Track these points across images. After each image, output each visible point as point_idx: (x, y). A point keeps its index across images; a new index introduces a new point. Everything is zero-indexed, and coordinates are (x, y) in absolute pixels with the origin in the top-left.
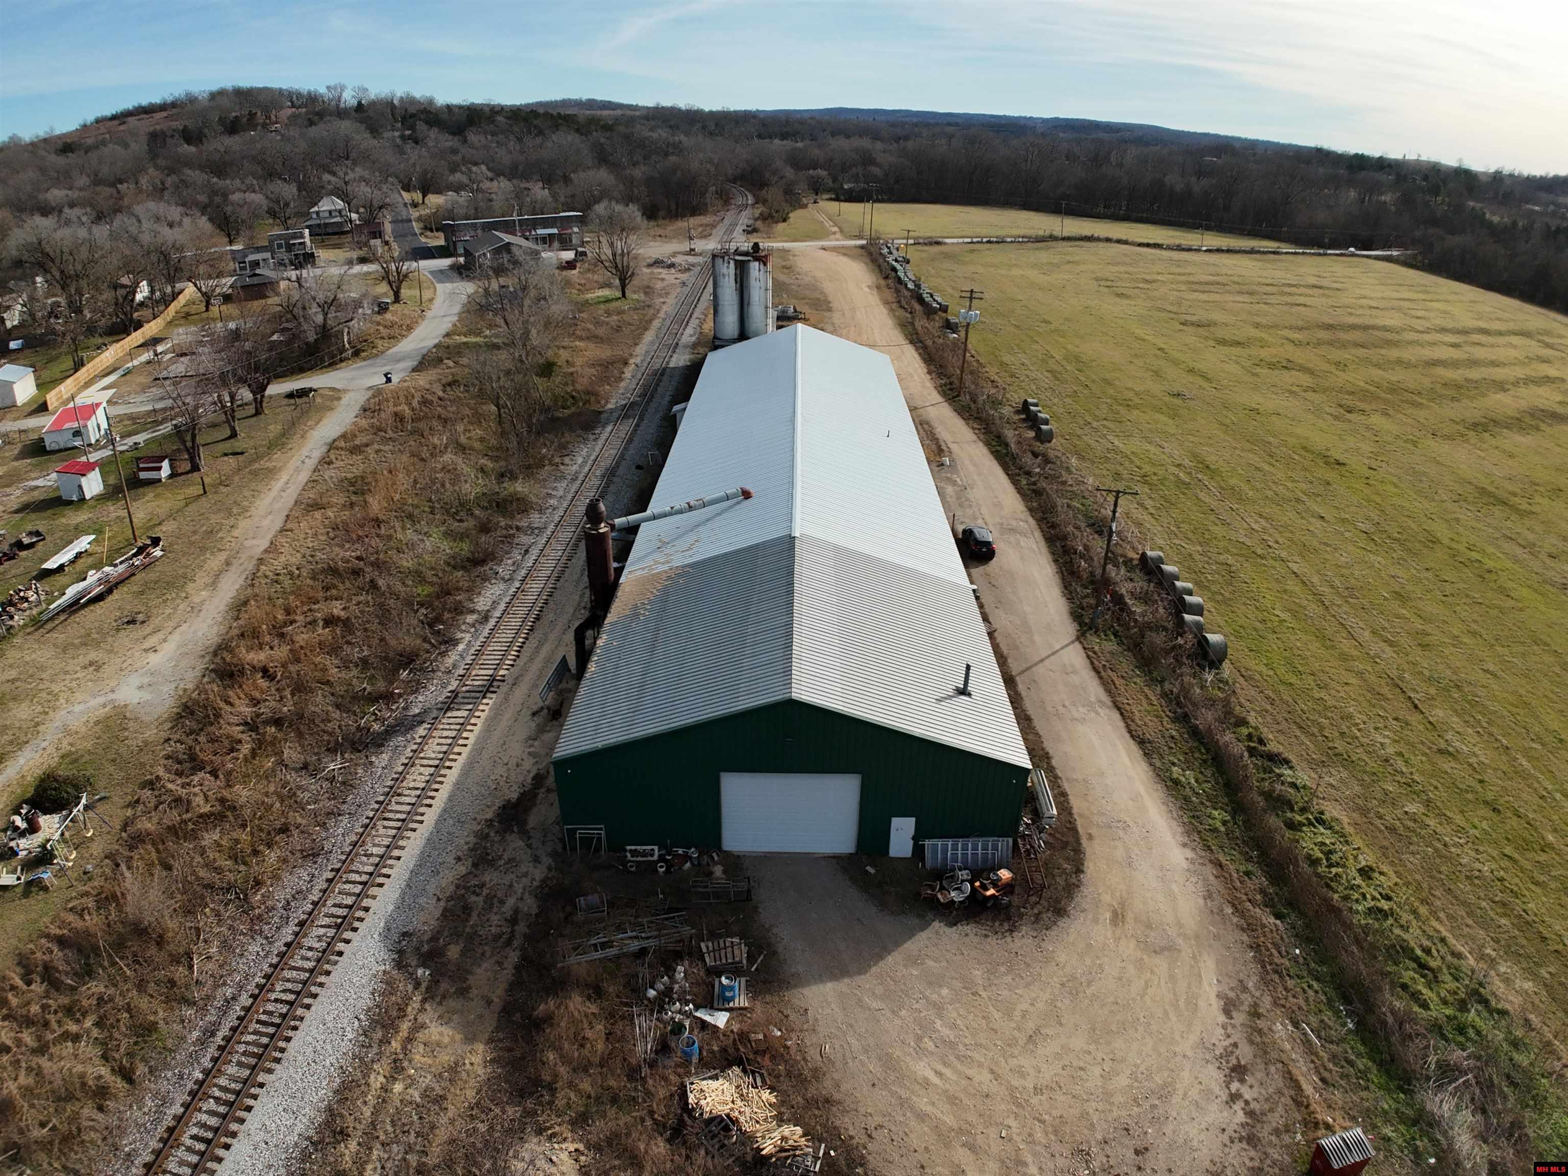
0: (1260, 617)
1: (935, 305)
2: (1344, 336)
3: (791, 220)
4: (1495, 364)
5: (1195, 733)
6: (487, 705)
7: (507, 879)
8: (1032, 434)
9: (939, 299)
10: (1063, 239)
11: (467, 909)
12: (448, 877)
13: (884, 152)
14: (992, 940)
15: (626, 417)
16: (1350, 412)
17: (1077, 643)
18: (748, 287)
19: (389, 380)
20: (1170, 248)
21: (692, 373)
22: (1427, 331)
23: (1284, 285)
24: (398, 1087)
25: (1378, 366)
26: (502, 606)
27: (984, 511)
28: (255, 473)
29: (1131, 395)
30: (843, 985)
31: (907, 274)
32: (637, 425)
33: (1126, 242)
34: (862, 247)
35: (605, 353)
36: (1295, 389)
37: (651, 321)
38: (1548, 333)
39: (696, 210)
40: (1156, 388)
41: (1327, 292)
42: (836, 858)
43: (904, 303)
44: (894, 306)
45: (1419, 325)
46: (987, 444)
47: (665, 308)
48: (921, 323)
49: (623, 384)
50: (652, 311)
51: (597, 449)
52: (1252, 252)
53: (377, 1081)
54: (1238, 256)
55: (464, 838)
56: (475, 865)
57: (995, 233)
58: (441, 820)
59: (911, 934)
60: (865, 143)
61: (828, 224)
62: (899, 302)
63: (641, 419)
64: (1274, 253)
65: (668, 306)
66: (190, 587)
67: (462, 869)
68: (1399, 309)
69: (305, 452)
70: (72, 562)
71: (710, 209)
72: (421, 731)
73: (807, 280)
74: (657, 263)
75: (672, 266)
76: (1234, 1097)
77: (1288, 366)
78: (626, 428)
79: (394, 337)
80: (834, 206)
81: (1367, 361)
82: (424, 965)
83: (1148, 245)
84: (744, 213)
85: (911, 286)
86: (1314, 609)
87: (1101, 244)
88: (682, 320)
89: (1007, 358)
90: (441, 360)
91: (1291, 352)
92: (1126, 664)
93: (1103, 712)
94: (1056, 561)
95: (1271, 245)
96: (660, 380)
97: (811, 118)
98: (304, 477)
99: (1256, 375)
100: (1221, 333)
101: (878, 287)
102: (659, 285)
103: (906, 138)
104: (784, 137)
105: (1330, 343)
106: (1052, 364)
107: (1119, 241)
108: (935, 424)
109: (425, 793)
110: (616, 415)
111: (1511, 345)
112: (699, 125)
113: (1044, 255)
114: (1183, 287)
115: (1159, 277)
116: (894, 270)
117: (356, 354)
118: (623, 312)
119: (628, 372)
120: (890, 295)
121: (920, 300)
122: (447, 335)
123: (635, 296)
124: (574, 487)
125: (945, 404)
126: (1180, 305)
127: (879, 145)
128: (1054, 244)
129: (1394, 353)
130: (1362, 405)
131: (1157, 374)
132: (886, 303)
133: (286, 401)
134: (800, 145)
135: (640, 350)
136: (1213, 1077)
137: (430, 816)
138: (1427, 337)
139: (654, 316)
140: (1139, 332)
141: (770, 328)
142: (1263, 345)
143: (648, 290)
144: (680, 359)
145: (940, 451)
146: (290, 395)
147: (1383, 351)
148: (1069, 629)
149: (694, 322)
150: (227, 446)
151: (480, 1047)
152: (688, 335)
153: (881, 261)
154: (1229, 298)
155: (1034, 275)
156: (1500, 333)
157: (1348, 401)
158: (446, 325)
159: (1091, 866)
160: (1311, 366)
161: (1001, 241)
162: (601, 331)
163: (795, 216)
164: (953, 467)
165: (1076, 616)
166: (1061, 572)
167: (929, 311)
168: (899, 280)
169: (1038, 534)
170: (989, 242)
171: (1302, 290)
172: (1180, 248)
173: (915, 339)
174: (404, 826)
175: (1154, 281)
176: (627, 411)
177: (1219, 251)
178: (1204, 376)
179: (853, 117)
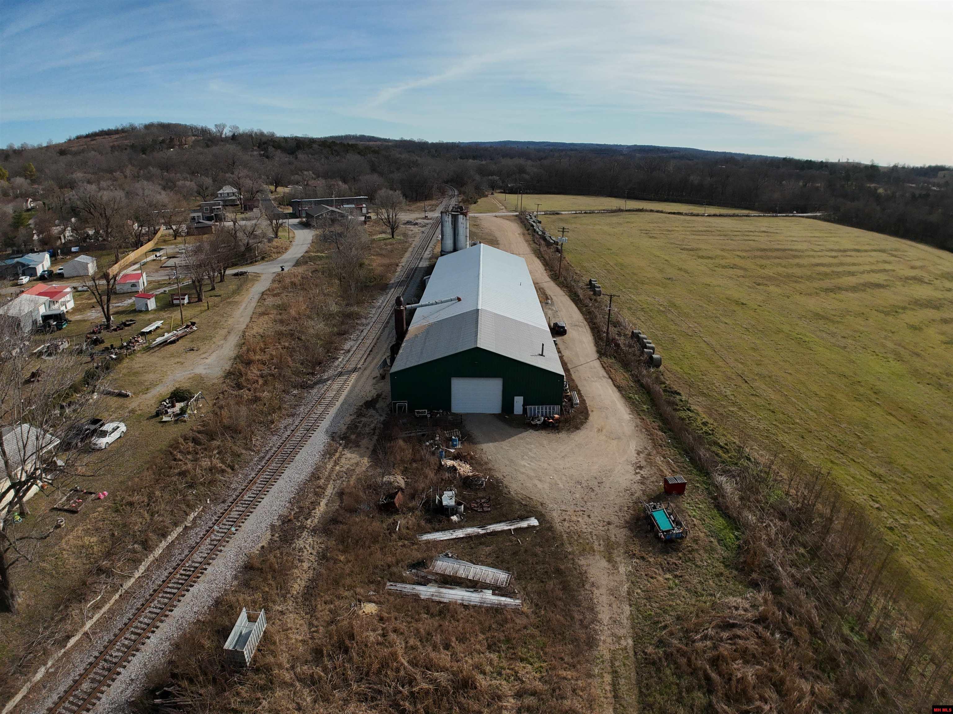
0: (683, 354)
1: (551, 241)
2: (770, 254)
3: (479, 203)
4: (854, 264)
5: (642, 385)
6: (354, 376)
7: (370, 420)
8: (592, 293)
9: (554, 239)
10: (627, 211)
11: (356, 427)
12: (348, 419)
13: (533, 166)
14: (551, 435)
15: (400, 285)
16: (758, 285)
17: (598, 361)
18: (458, 227)
19: (283, 270)
20: (686, 214)
21: (429, 270)
22: (822, 251)
23: (746, 231)
24: (337, 468)
25: (785, 267)
26: (355, 347)
27: (565, 319)
28: (230, 303)
29: (645, 279)
30: (496, 444)
31: (539, 228)
32: (406, 289)
33: (662, 212)
34: (516, 216)
35: (386, 261)
36: (733, 276)
37: (408, 248)
38: (896, 250)
39: (427, 197)
40: (659, 276)
41: (770, 234)
42: (494, 415)
43: (536, 241)
44: (531, 242)
45: (817, 248)
46: (570, 296)
47: (414, 243)
48: (543, 248)
49: (397, 274)
50: (407, 244)
51: (388, 297)
52: (734, 216)
53: (329, 466)
54: (726, 218)
55: (353, 410)
56: (358, 416)
57: (588, 209)
58: (342, 405)
59: (521, 433)
60: (522, 161)
61: (499, 205)
62: (534, 241)
63: (407, 286)
64: (747, 216)
65: (416, 242)
66: (214, 339)
67: (353, 417)
68: (809, 242)
69: (251, 296)
70: (155, 330)
71: (434, 197)
72: (329, 382)
73: (487, 231)
74: (408, 223)
75: (416, 224)
76: (637, 473)
77: (734, 267)
78: (400, 290)
79: (280, 253)
80: (502, 196)
81: (780, 264)
82: (342, 440)
83: (674, 213)
84: (453, 199)
85: (540, 233)
86: (710, 352)
87: (647, 213)
88: (424, 248)
89: (586, 264)
90: (307, 262)
91: (737, 261)
92: (617, 366)
93: (605, 380)
94: (593, 335)
95: (746, 212)
96: (415, 272)
97: (491, 147)
98: (253, 304)
99: (715, 271)
100: (701, 253)
101: (524, 234)
102: (410, 233)
103: (545, 158)
104: (474, 158)
105: (761, 257)
106: (608, 267)
107: (658, 212)
108: (546, 289)
109: (335, 398)
110: (395, 285)
111: (870, 256)
112: (426, 151)
113: (615, 219)
114: (688, 233)
115: (676, 229)
116: (533, 226)
117: (263, 259)
118: (394, 244)
119: (399, 269)
120: (529, 238)
121: (545, 239)
122: (306, 252)
123: (399, 238)
124: (380, 311)
125: (552, 282)
126: (683, 241)
127: (529, 163)
128: (620, 213)
129: (797, 261)
130: (766, 282)
131: (661, 271)
132: (527, 241)
133: (233, 277)
134: (484, 162)
135: (404, 260)
136: (631, 468)
137: (338, 404)
138: (819, 253)
139: (409, 246)
140: (658, 254)
141: (468, 246)
142: (723, 258)
143: (405, 235)
144: (424, 264)
145: (547, 298)
146: (236, 275)
147: (790, 260)
148: (596, 356)
149: (429, 249)
150: (212, 293)
151: (366, 459)
152: (427, 254)
153: (526, 222)
154: (711, 237)
155: (606, 228)
156: (866, 251)
157: (760, 281)
158: (305, 248)
159: (591, 418)
160: (746, 267)
161: (592, 212)
162: (384, 252)
163: (482, 201)
164: (552, 304)
165: (598, 352)
166: (595, 339)
167: (548, 244)
168: (535, 231)
169: (587, 327)
170: (585, 213)
171: (756, 234)
172: (692, 215)
173: (539, 255)
174: (329, 406)
175: (673, 231)
176: (400, 284)
177: (715, 215)
178: (686, 272)
179: (515, 146)
